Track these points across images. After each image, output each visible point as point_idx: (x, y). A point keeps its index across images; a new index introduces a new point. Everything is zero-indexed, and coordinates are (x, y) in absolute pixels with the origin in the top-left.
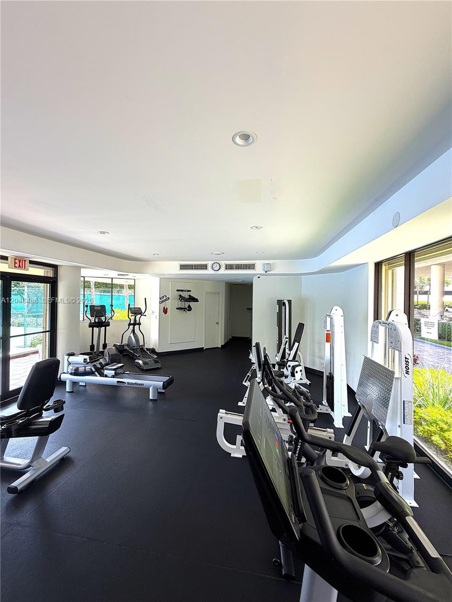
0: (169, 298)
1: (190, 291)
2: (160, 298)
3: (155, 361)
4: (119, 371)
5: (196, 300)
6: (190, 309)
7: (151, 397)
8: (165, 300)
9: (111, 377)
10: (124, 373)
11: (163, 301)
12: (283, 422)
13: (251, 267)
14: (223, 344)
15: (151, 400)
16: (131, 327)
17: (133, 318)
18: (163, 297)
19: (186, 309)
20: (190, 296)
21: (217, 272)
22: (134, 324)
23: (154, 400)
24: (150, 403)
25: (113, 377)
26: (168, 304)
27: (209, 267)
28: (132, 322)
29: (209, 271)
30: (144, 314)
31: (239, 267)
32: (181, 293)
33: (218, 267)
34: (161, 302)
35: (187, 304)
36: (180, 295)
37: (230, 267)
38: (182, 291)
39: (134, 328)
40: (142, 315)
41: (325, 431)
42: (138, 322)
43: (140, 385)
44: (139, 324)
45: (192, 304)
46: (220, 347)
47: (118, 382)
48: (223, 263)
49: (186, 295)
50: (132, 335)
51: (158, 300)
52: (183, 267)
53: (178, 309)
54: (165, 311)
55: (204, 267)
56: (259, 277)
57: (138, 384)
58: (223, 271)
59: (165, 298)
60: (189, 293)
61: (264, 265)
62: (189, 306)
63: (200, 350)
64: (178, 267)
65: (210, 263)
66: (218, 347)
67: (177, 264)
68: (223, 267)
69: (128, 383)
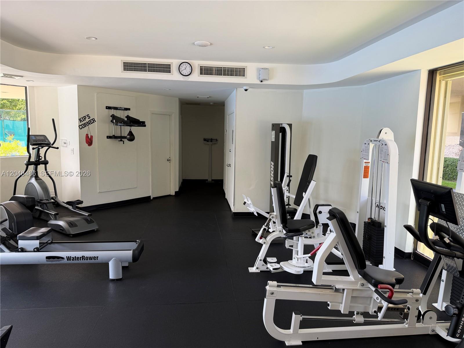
0: (94, 120)
1: (129, 109)
2: (80, 120)
3: (86, 220)
4: (45, 240)
5: (142, 124)
6: (131, 137)
7: (111, 276)
8: (89, 123)
9: (34, 251)
10: (52, 243)
11: (85, 125)
12: (361, 288)
13: (240, 72)
14: (177, 190)
15: (113, 280)
16: (31, 168)
17: (33, 153)
18: (85, 118)
19: (125, 137)
20: (128, 117)
21: (186, 79)
22: (37, 163)
23: (117, 280)
24: (111, 286)
25: (38, 250)
26: (94, 130)
27: (174, 69)
28: (33, 159)
29: (174, 76)
30: (54, 146)
31: (220, 71)
32: (113, 112)
33: (188, 70)
34: (81, 127)
35: (126, 130)
36: (113, 116)
37: (205, 71)
38: (116, 108)
39: (36, 169)
40: (50, 147)
41: (408, 293)
42: (43, 159)
43: (91, 258)
44: (46, 163)
45: (135, 130)
46: (174, 194)
47: (48, 258)
48: (197, 64)
49: (121, 114)
50: (33, 181)
51: (77, 123)
52: (128, 67)
53: (109, 137)
54: (89, 141)
55: (166, 69)
56: (246, 90)
57: (87, 258)
58: (196, 77)
59: (87, 120)
60: (127, 113)
61: (259, 70)
62: (131, 133)
63: (146, 200)
64: (121, 67)
65: (174, 63)
66: (170, 195)
67: (118, 61)
68: (197, 71)
69: (69, 258)
